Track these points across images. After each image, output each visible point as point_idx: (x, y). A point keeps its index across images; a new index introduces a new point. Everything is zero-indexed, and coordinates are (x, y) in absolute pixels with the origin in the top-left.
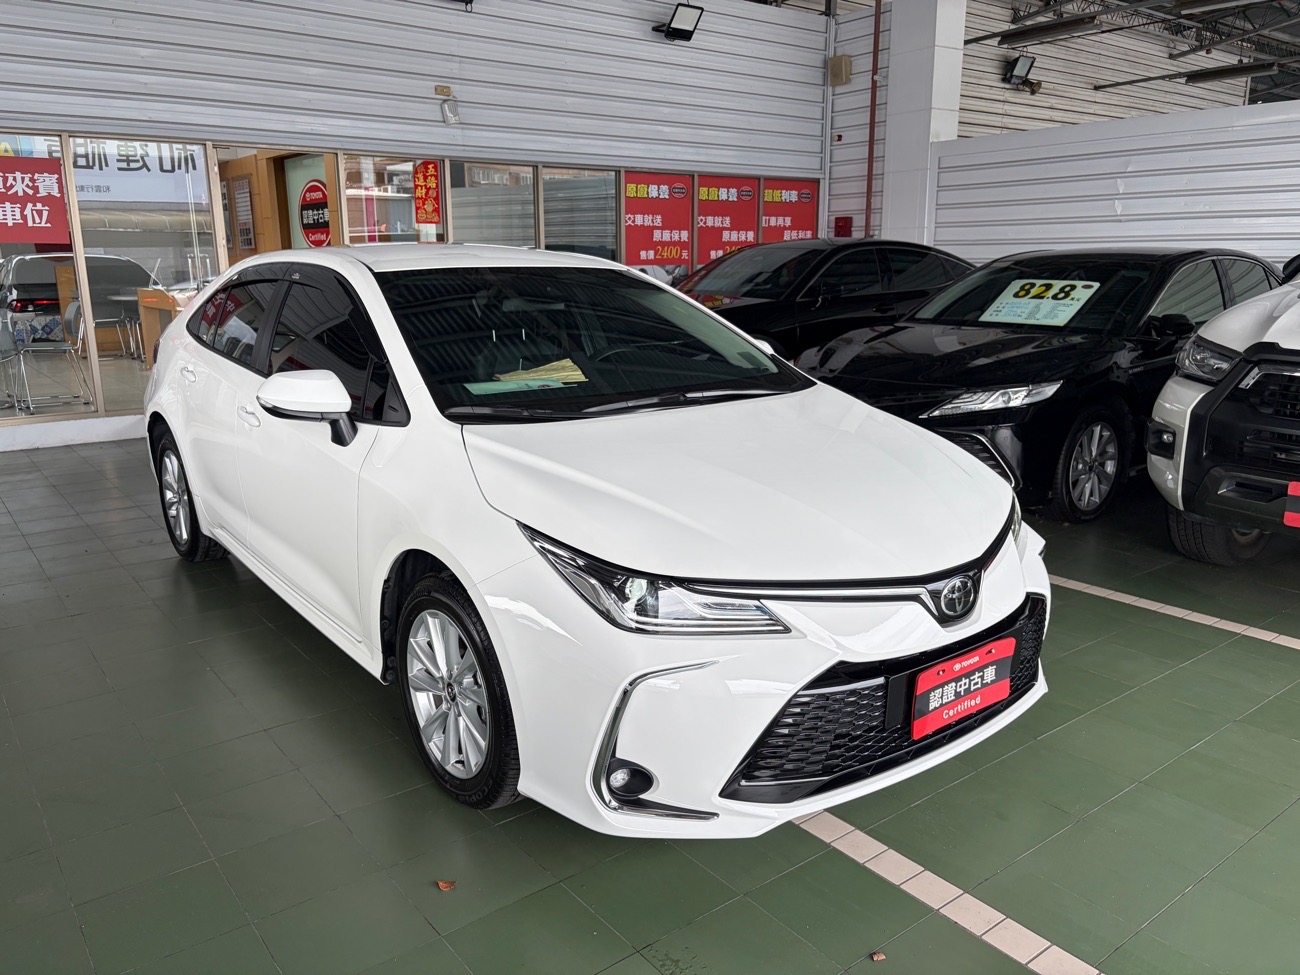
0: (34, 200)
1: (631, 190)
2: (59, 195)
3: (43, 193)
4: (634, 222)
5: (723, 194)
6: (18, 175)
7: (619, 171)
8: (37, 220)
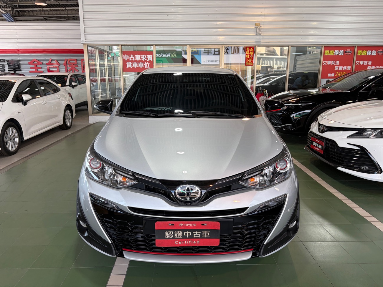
0: (146, 61)
1: (327, 52)
2: (152, 60)
3: (149, 60)
4: (327, 63)
5: (369, 53)
6: (144, 56)
7: (322, 46)
8: (147, 67)
